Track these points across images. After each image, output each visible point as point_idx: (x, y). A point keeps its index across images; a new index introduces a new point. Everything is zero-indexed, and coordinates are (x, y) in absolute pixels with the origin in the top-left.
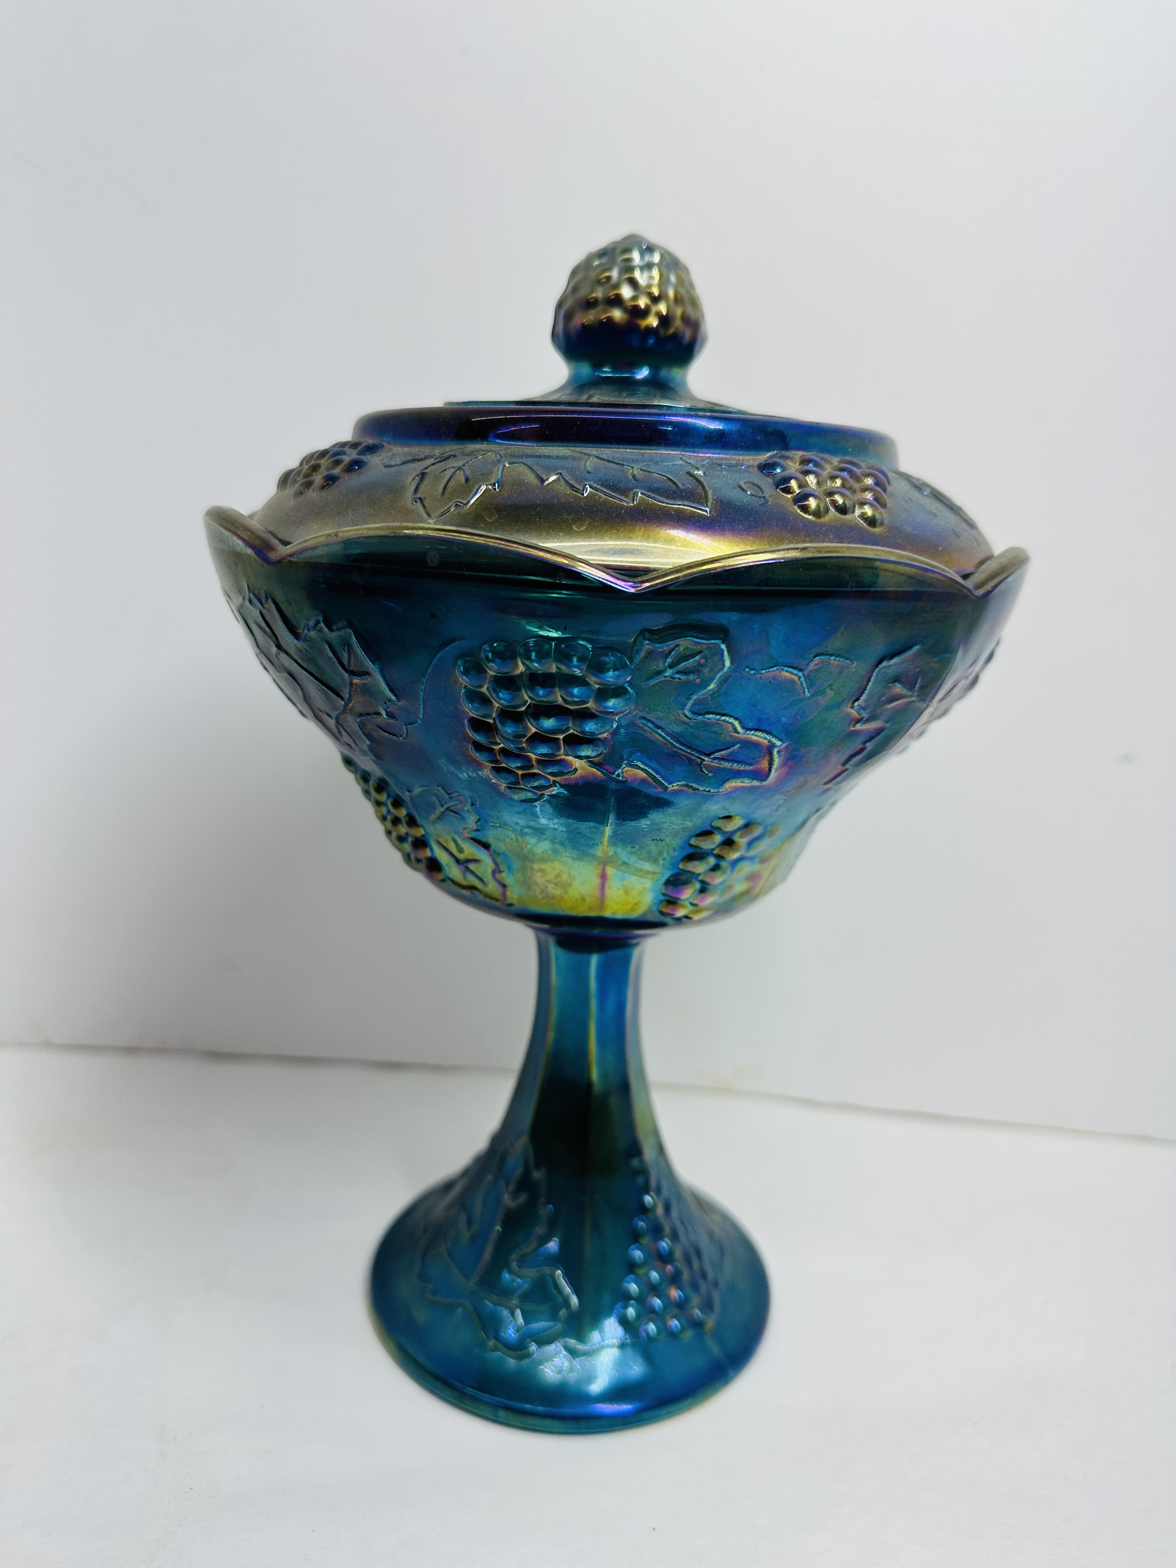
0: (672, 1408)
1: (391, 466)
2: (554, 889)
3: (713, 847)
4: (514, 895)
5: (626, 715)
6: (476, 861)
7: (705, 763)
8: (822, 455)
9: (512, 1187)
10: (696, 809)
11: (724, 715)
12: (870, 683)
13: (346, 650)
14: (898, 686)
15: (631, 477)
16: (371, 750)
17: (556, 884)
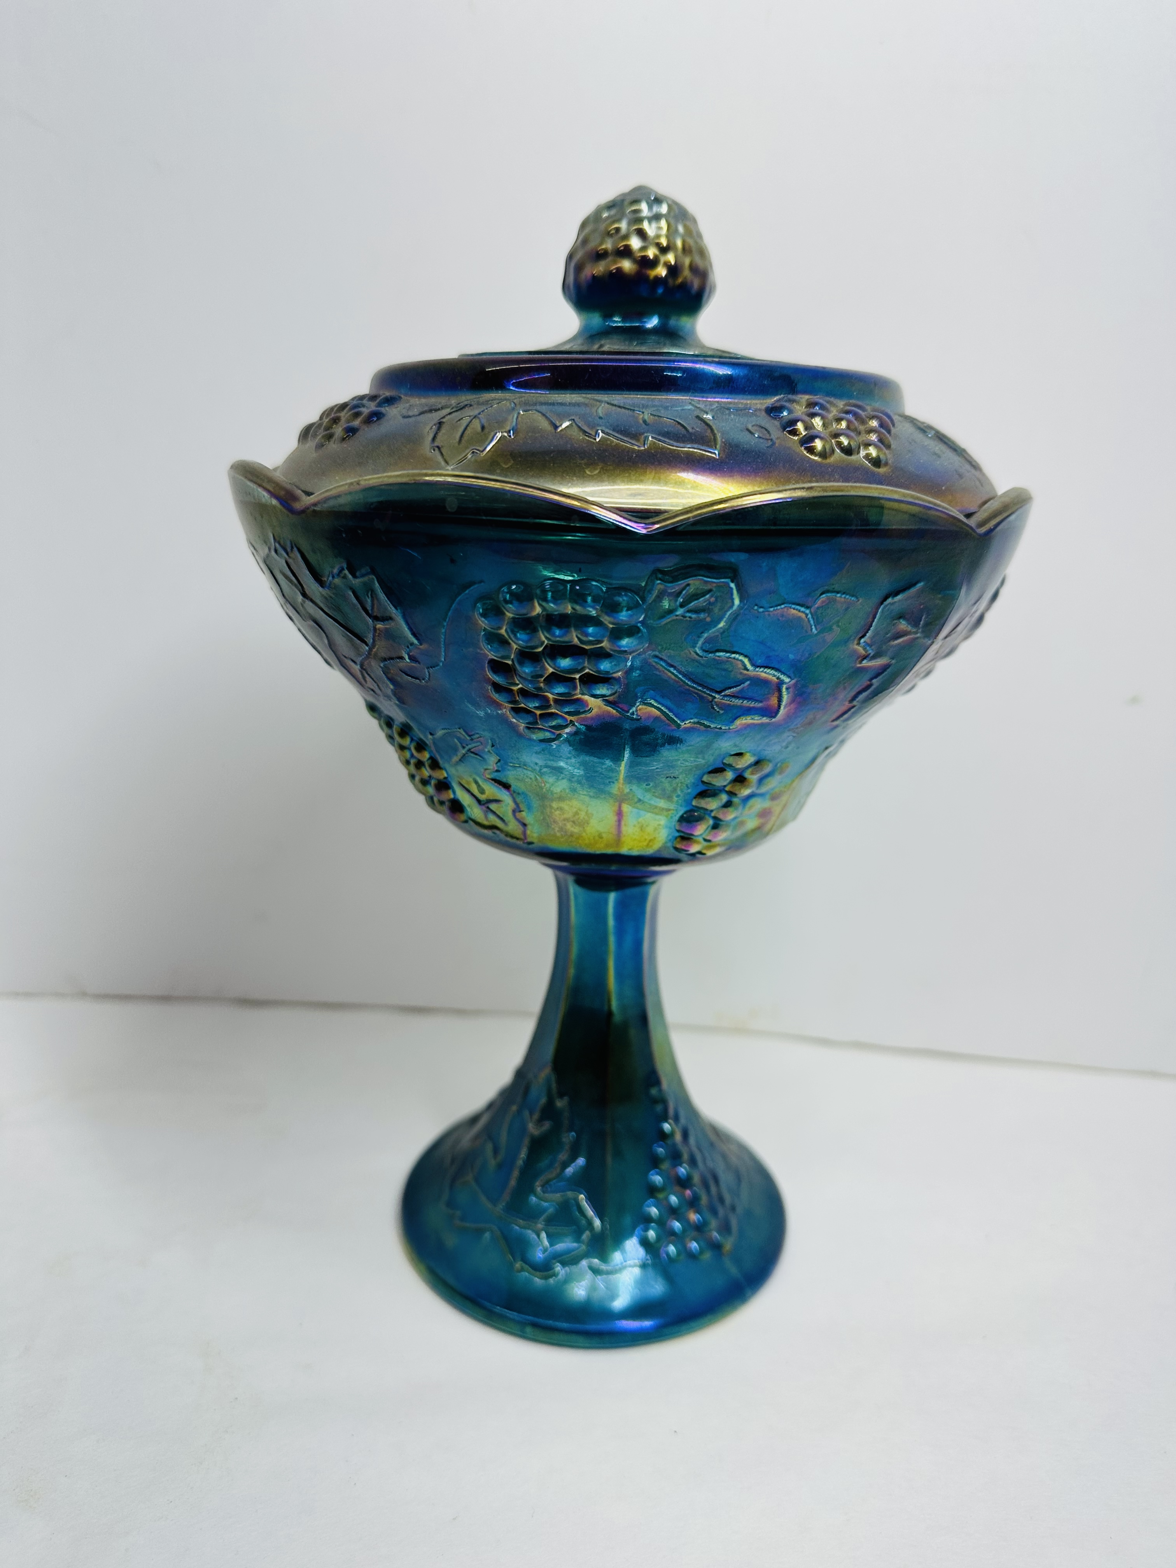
0: (693, 1324)
1: (409, 417)
2: (572, 826)
3: (725, 784)
4: (534, 833)
5: (639, 654)
6: (497, 801)
7: (716, 700)
8: (828, 399)
9: (536, 1116)
10: (708, 746)
11: (734, 653)
12: (876, 620)
13: (370, 596)
14: (903, 622)
15: (641, 421)
16: (395, 694)
17: (574, 822)
